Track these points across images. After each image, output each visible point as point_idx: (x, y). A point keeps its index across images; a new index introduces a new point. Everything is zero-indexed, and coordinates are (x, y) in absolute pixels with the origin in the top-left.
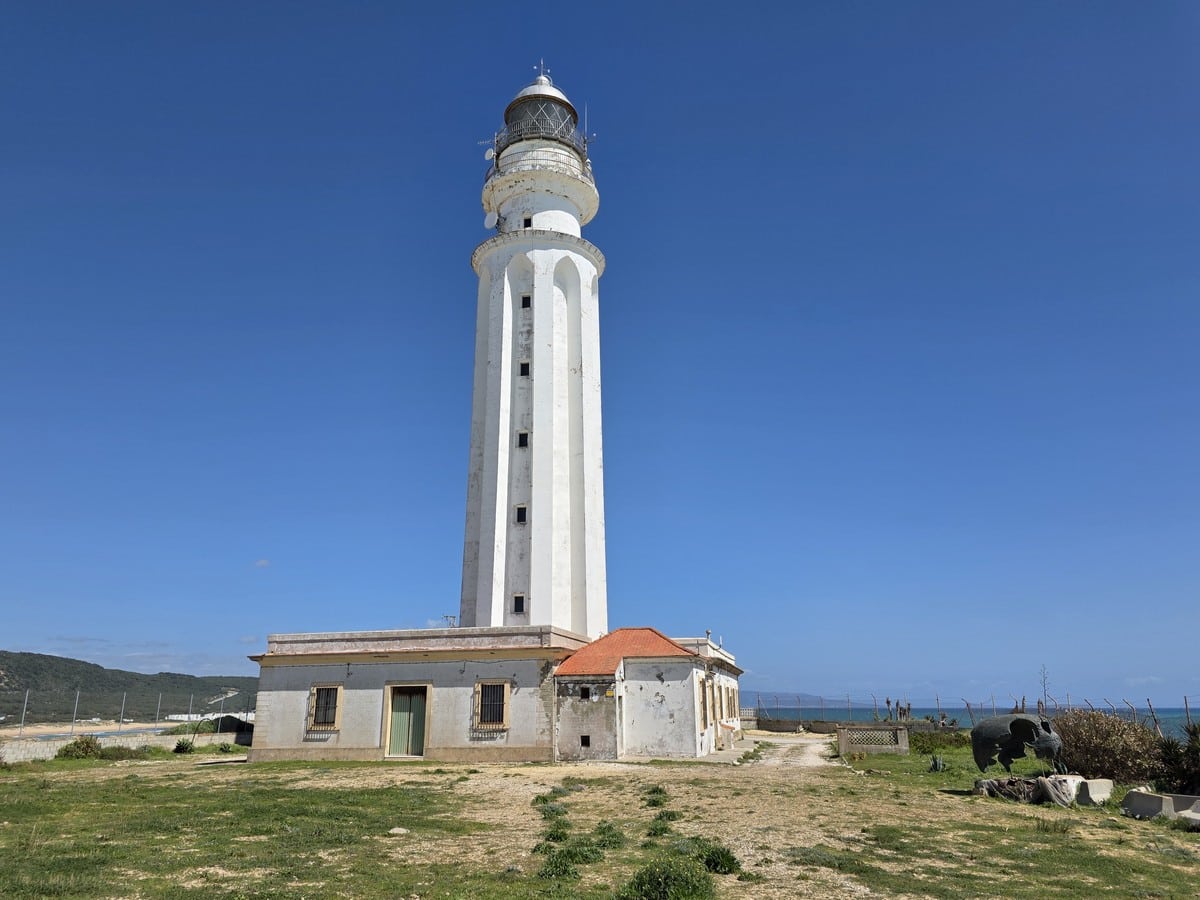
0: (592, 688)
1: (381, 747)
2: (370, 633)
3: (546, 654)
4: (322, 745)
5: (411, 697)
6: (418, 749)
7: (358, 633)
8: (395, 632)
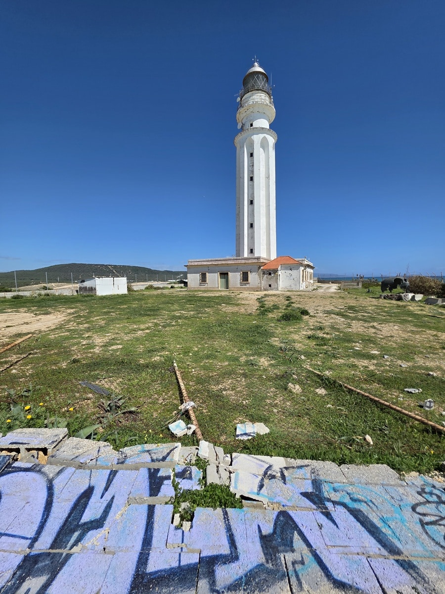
0: (272, 272)
1: (218, 287)
2: (213, 259)
3: (259, 264)
4: (204, 286)
5: (224, 275)
6: (227, 288)
7: (210, 259)
8: (219, 259)
